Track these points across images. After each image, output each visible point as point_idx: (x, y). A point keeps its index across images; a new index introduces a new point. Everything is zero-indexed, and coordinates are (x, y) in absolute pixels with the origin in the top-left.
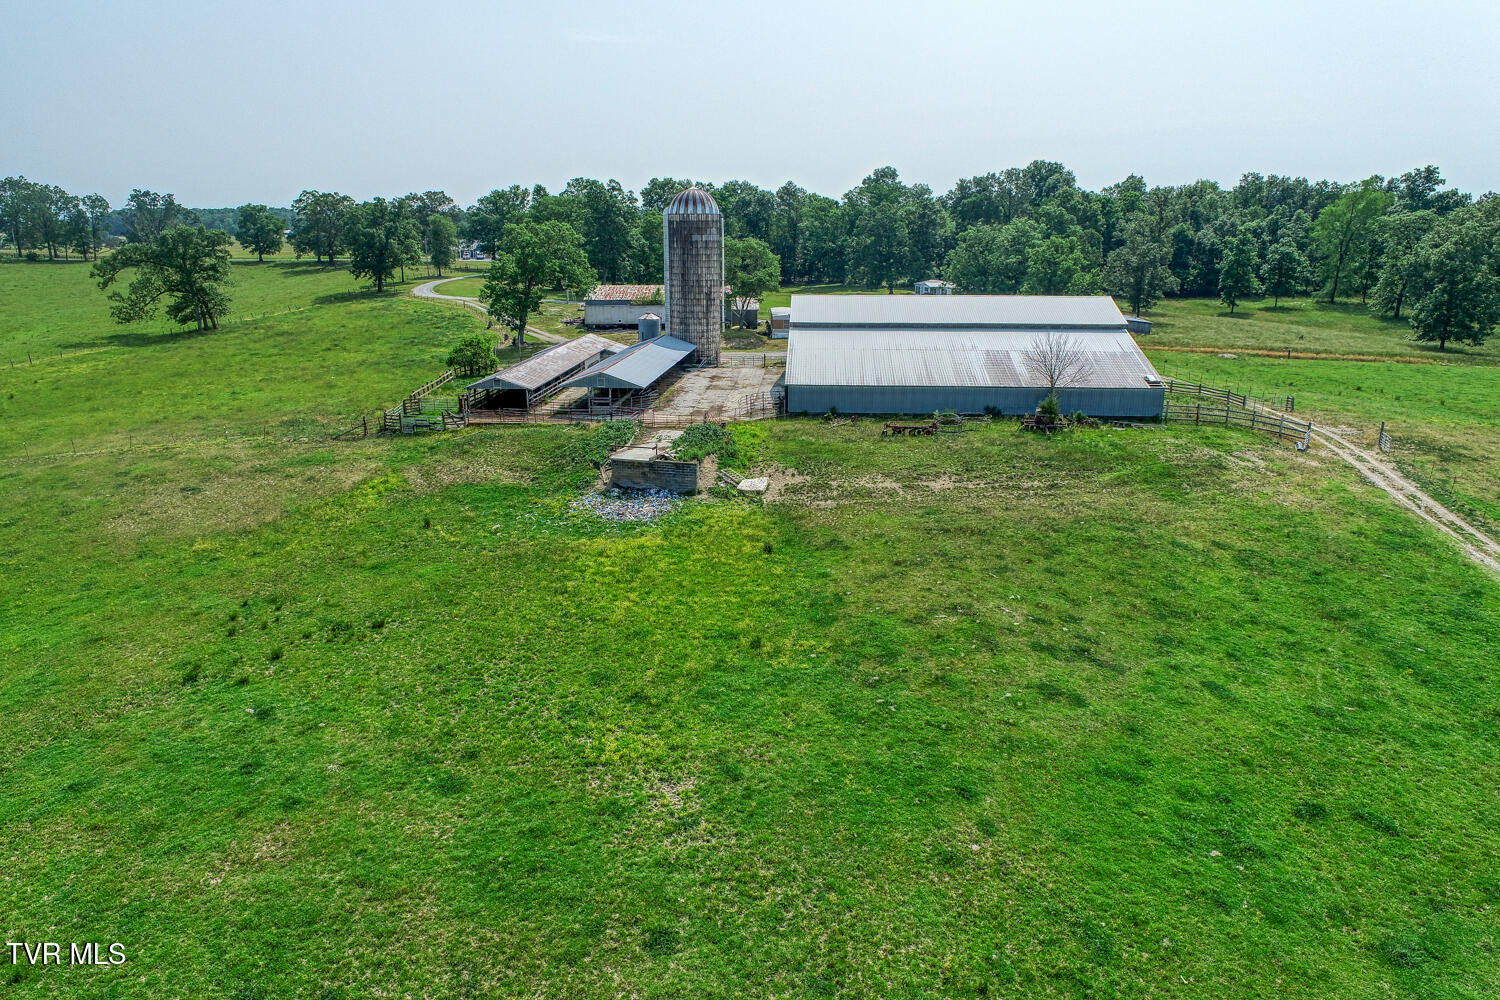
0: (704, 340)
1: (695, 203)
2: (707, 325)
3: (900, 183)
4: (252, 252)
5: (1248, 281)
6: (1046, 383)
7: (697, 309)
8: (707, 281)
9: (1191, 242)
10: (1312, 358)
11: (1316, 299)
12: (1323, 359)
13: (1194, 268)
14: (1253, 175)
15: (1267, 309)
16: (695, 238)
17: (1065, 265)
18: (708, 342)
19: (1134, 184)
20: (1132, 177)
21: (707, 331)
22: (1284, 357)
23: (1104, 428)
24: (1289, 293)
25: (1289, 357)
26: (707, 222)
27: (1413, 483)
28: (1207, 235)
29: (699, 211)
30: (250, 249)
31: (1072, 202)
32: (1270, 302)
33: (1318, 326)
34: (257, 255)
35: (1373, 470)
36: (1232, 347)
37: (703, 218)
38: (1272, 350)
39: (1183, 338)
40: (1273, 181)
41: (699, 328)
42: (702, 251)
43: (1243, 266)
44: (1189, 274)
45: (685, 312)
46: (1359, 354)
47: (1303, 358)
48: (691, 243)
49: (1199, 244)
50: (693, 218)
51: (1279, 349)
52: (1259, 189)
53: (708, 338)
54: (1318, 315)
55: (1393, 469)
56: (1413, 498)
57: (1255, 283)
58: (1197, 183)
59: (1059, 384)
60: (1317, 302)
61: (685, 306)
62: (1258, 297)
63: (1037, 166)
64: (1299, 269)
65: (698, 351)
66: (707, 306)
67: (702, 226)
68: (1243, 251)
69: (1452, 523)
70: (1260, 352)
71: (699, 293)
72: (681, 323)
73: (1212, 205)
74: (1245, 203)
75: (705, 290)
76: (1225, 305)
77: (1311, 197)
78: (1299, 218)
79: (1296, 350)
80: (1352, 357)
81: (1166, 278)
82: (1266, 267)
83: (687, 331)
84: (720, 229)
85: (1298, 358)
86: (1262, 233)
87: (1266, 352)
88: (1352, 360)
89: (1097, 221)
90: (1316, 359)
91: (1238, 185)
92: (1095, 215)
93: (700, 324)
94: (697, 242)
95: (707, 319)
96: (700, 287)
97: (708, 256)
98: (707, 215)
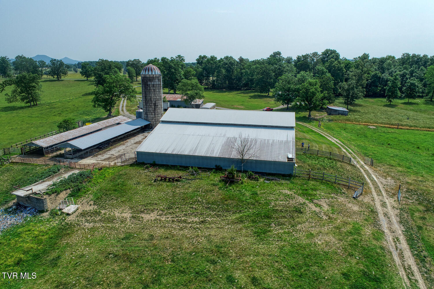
0: (154, 120)
1: (148, 71)
2: (155, 115)
3: (282, 56)
4: (85, 77)
5: (397, 93)
6: (239, 157)
7: (150, 109)
8: (154, 99)
9: (380, 78)
10: (408, 129)
11: (425, 99)
12: (412, 130)
13: (380, 87)
14: (407, 54)
15: (405, 103)
16: (149, 83)
17: (311, 91)
18: (155, 121)
19: (365, 57)
20: (365, 54)
21: (155, 117)
22: (396, 128)
23: (262, 180)
24: (414, 97)
25: (398, 128)
26: (153, 77)
27: (402, 227)
28: (386, 76)
29: (150, 73)
30: (84, 76)
31: (334, 64)
32: (406, 100)
33: (421, 112)
34: (86, 78)
35: (385, 215)
36: (376, 123)
37: (152, 76)
38: (392, 125)
39: (359, 118)
40: (414, 56)
41: (152, 116)
42: (151, 88)
43: (395, 88)
44: (378, 89)
45: (146, 110)
46: (428, 128)
47: (404, 129)
48: (148, 85)
49: (383, 78)
50: (148, 76)
51: (395, 125)
52: (409, 58)
53: (155, 120)
54: (423, 107)
55: (396, 215)
56: (396, 240)
57: (399, 94)
58: (387, 56)
59: (246, 157)
60: (426, 100)
61: (146, 108)
62: (400, 98)
63: (327, 51)
64: (417, 89)
65: (152, 124)
66: (154, 108)
67: (152, 79)
68: (395, 82)
69: (410, 267)
70: (386, 126)
71: (151, 103)
72: (146, 114)
73: (389, 65)
74: (403, 63)
75: (153, 102)
76: (388, 101)
77: (428, 62)
78: (422, 69)
79: (402, 125)
80: (424, 129)
81: (358, 94)
82: (404, 88)
83: (147, 117)
84: (160, 80)
85: (401, 129)
86: (406, 75)
87: (388, 126)
88: (424, 130)
89: (343, 71)
90: (409, 129)
91: (401, 57)
92: (342, 68)
93: (152, 114)
94: (149, 85)
95: (155, 113)
96: (151, 101)
97: (154, 90)
98: (153, 75)
